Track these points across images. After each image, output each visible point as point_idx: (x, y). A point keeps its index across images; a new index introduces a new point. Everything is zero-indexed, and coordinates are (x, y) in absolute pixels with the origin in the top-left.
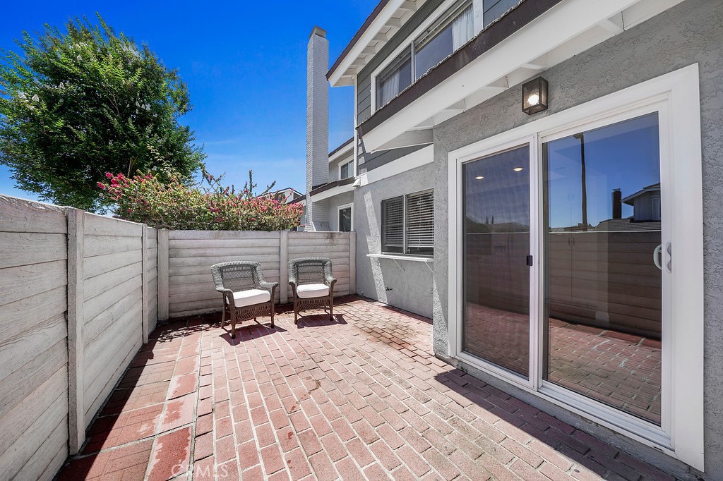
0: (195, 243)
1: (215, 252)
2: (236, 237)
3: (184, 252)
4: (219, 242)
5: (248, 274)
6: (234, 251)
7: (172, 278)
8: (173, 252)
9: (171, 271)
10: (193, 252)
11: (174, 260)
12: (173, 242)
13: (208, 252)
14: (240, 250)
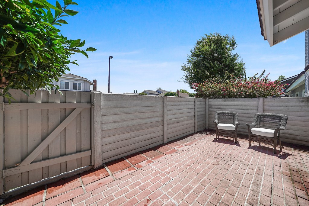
0: (217, 103)
1: (224, 107)
2: (233, 101)
3: (213, 107)
4: (226, 103)
5: (231, 117)
6: (233, 107)
7: (210, 115)
8: (210, 106)
9: (209, 113)
10: (216, 107)
11: (210, 109)
12: (210, 103)
13: (222, 107)
14: (235, 107)
